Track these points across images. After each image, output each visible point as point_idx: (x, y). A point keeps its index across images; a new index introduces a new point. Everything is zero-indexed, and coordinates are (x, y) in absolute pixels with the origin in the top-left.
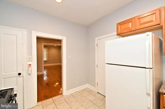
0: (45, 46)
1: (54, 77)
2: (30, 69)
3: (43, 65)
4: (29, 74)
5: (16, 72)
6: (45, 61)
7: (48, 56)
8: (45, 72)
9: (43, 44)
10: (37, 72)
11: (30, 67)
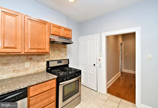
4: (100, 67)
5: (93, 63)
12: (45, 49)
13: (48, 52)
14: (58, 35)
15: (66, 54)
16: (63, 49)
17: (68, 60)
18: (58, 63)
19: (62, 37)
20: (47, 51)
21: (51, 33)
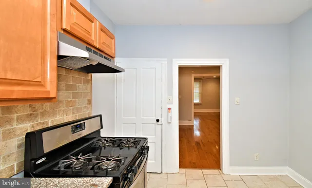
0: (196, 79)
1: (209, 135)
2: (170, 114)
3: (193, 111)
4: (169, 123)
5: (154, 118)
6: (196, 105)
7: (202, 95)
8: (196, 123)
9: (193, 76)
10: (179, 120)
11: (169, 112)
12: (40, 84)
13: (53, 95)
14: (85, 39)
15: (90, 102)
16: (81, 87)
17: (100, 116)
18: (74, 132)
19: (95, 50)
20: (49, 92)
21: (64, 27)
